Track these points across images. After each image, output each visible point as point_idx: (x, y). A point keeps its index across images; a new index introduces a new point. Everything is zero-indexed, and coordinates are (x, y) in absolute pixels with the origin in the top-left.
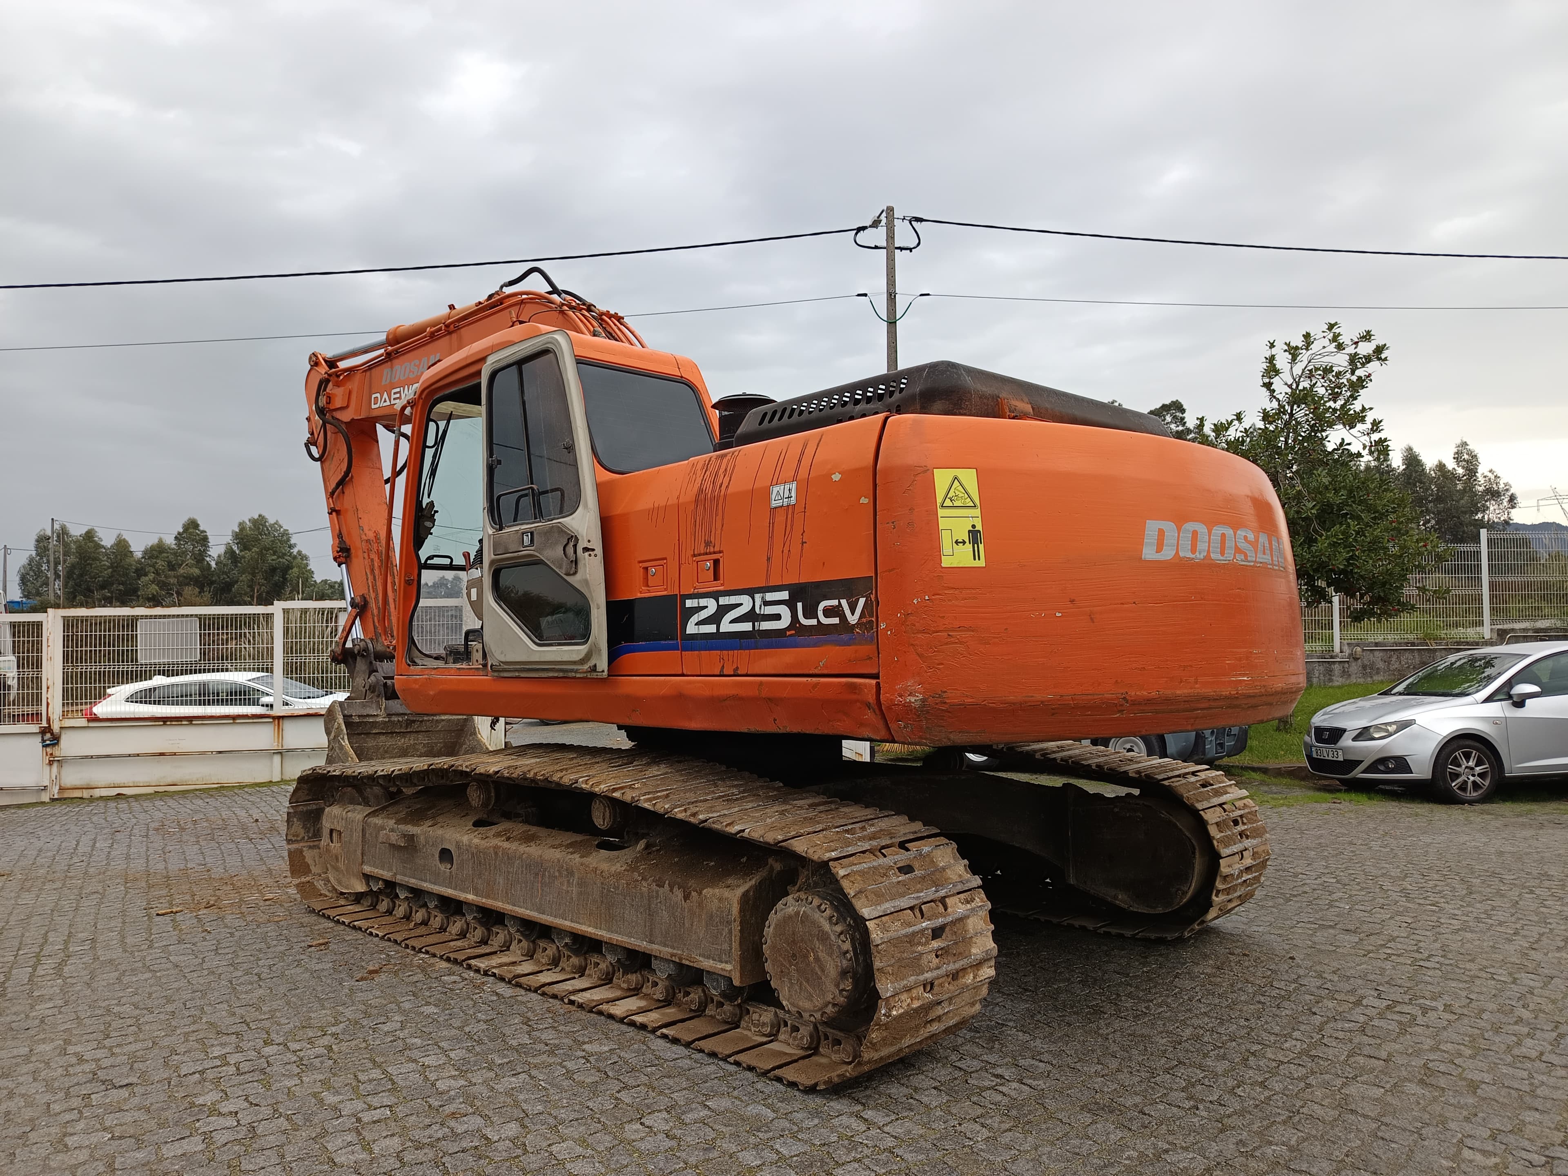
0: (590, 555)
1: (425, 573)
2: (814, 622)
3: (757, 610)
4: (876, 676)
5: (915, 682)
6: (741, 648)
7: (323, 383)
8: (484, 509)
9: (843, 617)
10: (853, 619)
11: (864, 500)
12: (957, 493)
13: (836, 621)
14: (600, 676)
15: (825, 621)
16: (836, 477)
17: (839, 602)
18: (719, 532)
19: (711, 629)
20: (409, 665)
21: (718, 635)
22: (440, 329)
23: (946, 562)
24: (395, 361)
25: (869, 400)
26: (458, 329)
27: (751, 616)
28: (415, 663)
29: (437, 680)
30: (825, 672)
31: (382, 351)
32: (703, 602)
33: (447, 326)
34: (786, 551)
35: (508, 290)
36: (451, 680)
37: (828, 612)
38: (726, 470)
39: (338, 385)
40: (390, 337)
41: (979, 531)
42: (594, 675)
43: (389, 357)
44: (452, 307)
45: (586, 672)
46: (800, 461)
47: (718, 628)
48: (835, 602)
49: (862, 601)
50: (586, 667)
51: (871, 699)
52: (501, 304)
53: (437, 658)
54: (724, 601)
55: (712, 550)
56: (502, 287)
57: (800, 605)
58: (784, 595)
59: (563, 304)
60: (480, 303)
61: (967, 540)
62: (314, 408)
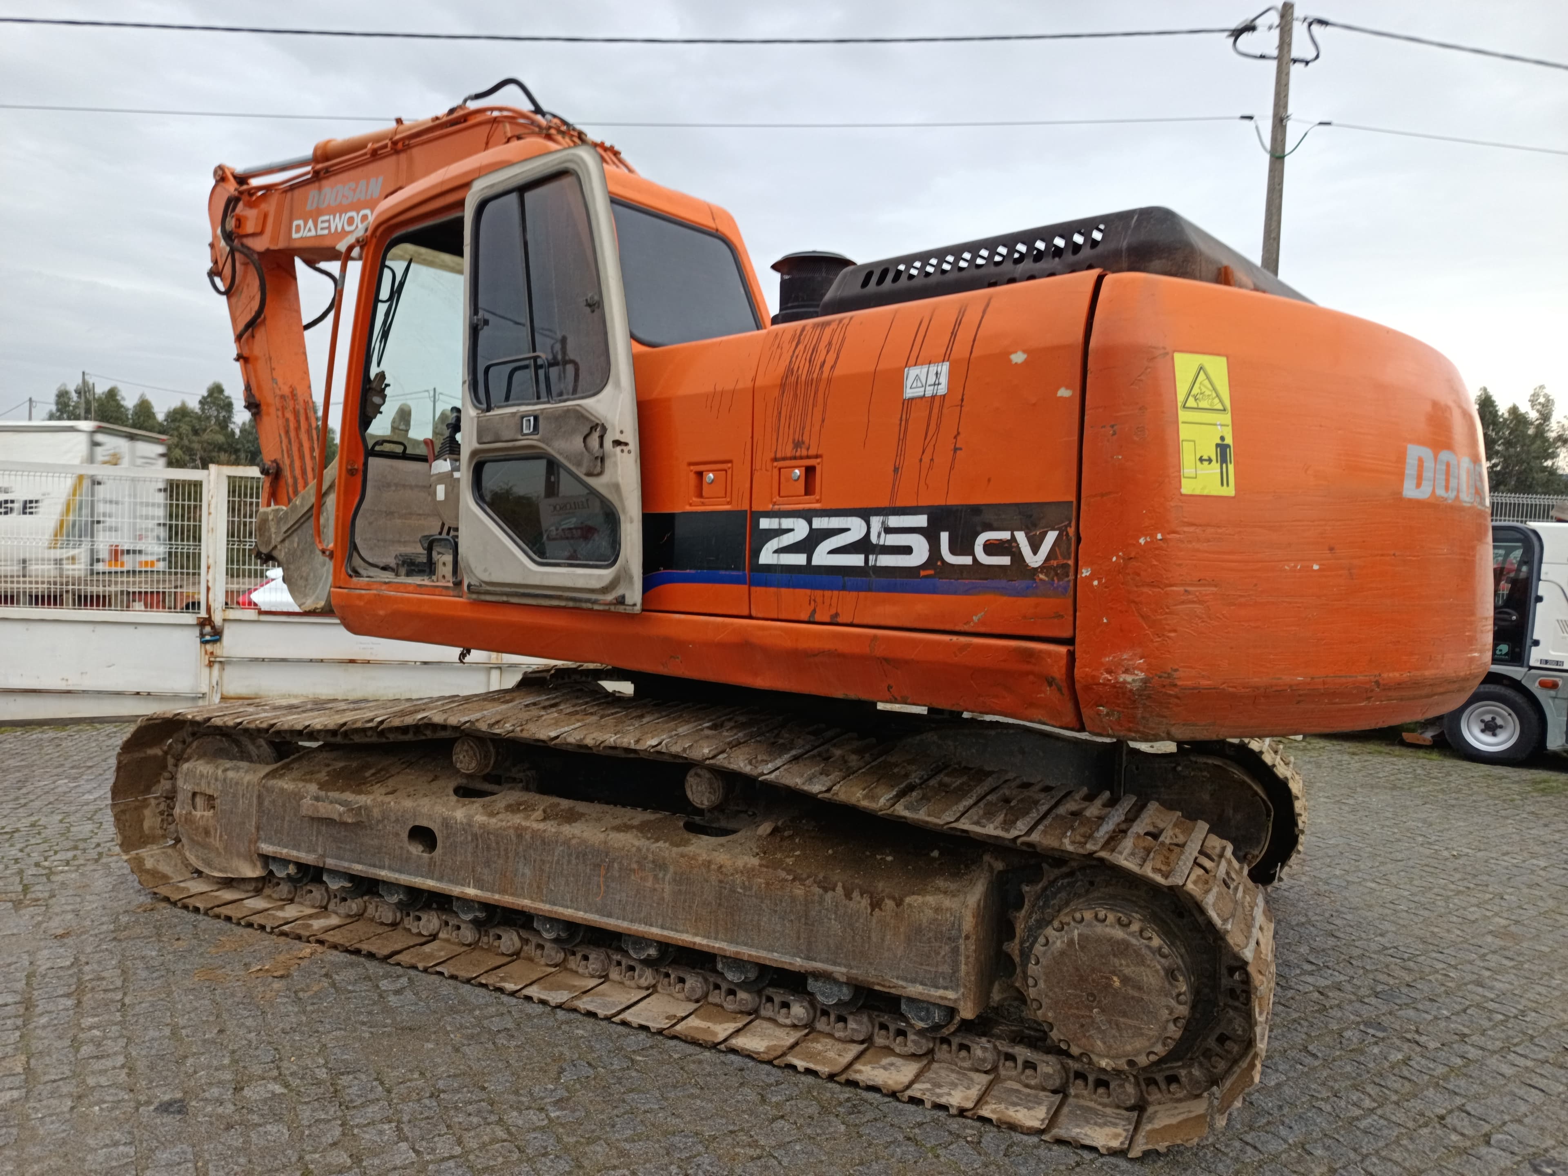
0: (622, 451)
1: (372, 461)
2: (967, 560)
3: (874, 539)
4: (1070, 641)
5: (1135, 655)
6: (844, 588)
7: (232, 203)
8: (464, 383)
9: (1017, 556)
10: (1034, 560)
11: (1064, 393)
12: (1204, 389)
13: (1005, 560)
14: (629, 610)
15: (986, 560)
16: (1018, 358)
17: (1013, 536)
18: (817, 428)
19: (799, 559)
20: (351, 576)
21: (809, 568)
22: (385, 146)
23: (1188, 487)
24: (325, 183)
25: (1039, 256)
26: (407, 148)
27: (863, 546)
28: (357, 574)
29: (389, 597)
30: (982, 630)
31: (308, 168)
32: (787, 523)
33: (395, 143)
34: (926, 459)
35: (473, 105)
36: (408, 599)
37: (991, 548)
38: (830, 344)
39: (251, 205)
40: (319, 152)
41: (1228, 446)
42: (621, 609)
43: (317, 177)
44: (399, 121)
45: (610, 604)
46: (954, 334)
47: (809, 559)
48: (1005, 535)
49: (1051, 537)
50: (610, 597)
51: (1058, 671)
52: (465, 121)
53: (385, 568)
54: (820, 523)
55: (804, 453)
56: (465, 101)
57: (944, 537)
58: (921, 521)
59: (550, 128)
60: (437, 118)
61: (1214, 458)
62: (219, 231)
